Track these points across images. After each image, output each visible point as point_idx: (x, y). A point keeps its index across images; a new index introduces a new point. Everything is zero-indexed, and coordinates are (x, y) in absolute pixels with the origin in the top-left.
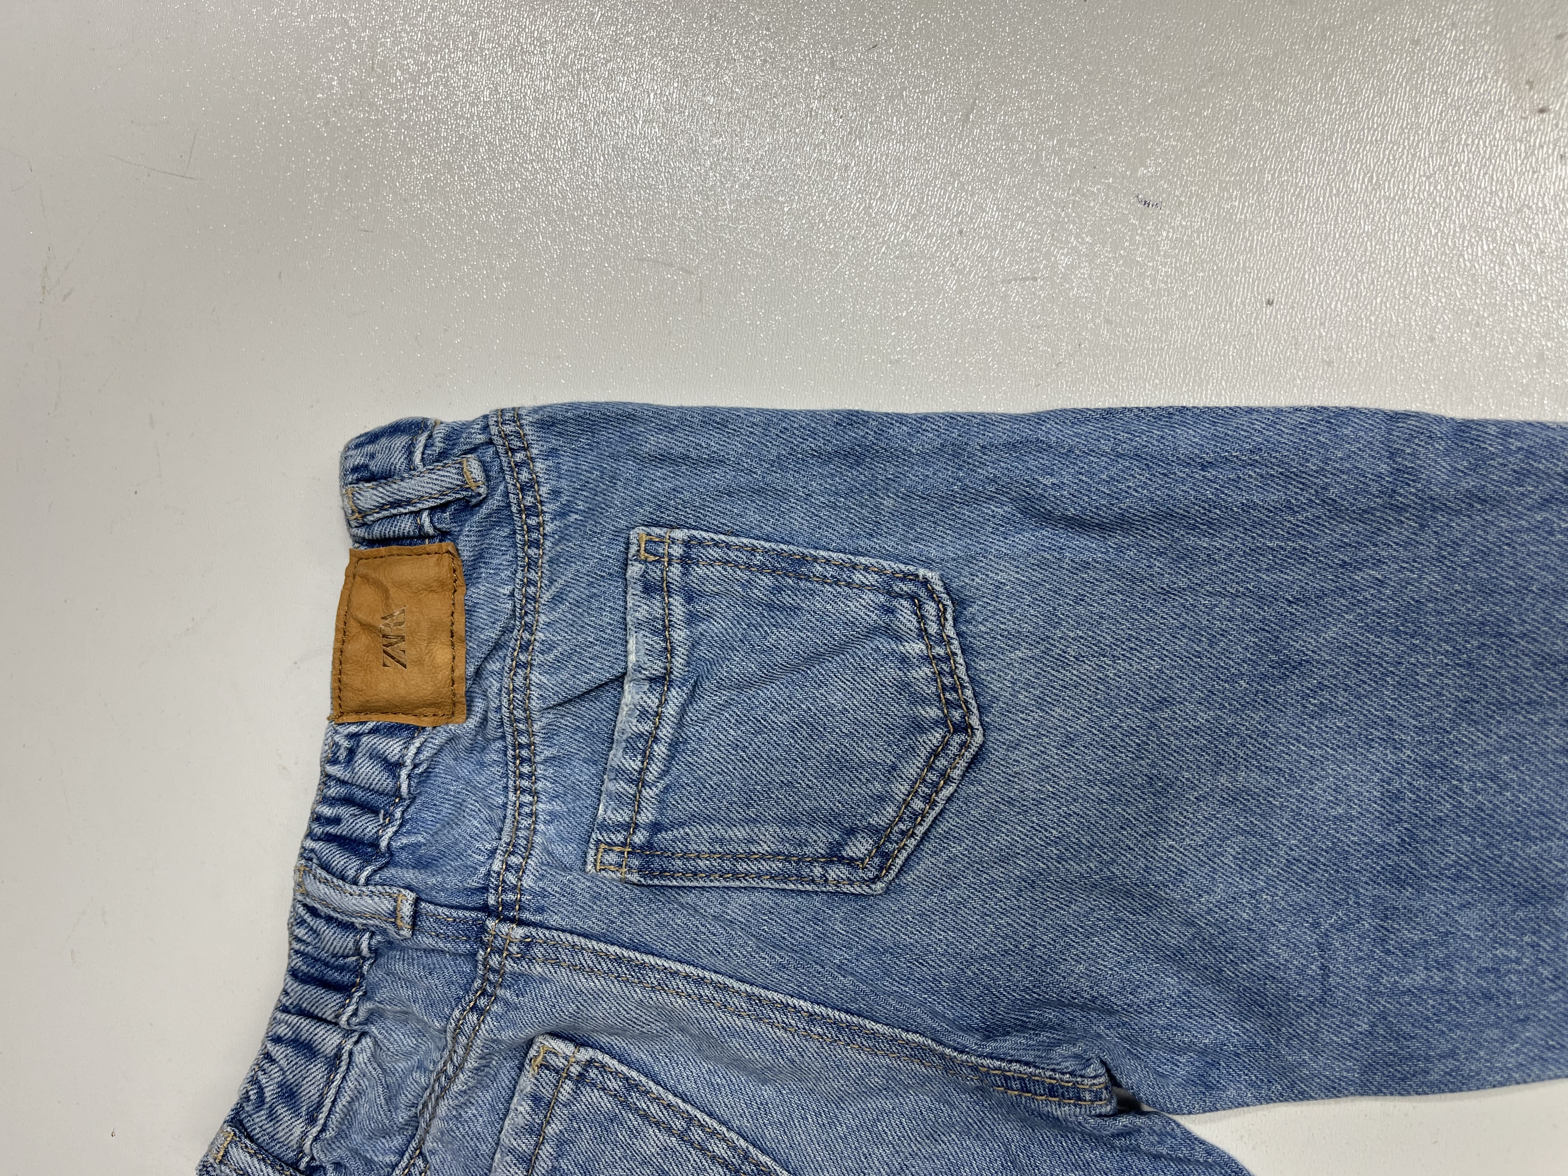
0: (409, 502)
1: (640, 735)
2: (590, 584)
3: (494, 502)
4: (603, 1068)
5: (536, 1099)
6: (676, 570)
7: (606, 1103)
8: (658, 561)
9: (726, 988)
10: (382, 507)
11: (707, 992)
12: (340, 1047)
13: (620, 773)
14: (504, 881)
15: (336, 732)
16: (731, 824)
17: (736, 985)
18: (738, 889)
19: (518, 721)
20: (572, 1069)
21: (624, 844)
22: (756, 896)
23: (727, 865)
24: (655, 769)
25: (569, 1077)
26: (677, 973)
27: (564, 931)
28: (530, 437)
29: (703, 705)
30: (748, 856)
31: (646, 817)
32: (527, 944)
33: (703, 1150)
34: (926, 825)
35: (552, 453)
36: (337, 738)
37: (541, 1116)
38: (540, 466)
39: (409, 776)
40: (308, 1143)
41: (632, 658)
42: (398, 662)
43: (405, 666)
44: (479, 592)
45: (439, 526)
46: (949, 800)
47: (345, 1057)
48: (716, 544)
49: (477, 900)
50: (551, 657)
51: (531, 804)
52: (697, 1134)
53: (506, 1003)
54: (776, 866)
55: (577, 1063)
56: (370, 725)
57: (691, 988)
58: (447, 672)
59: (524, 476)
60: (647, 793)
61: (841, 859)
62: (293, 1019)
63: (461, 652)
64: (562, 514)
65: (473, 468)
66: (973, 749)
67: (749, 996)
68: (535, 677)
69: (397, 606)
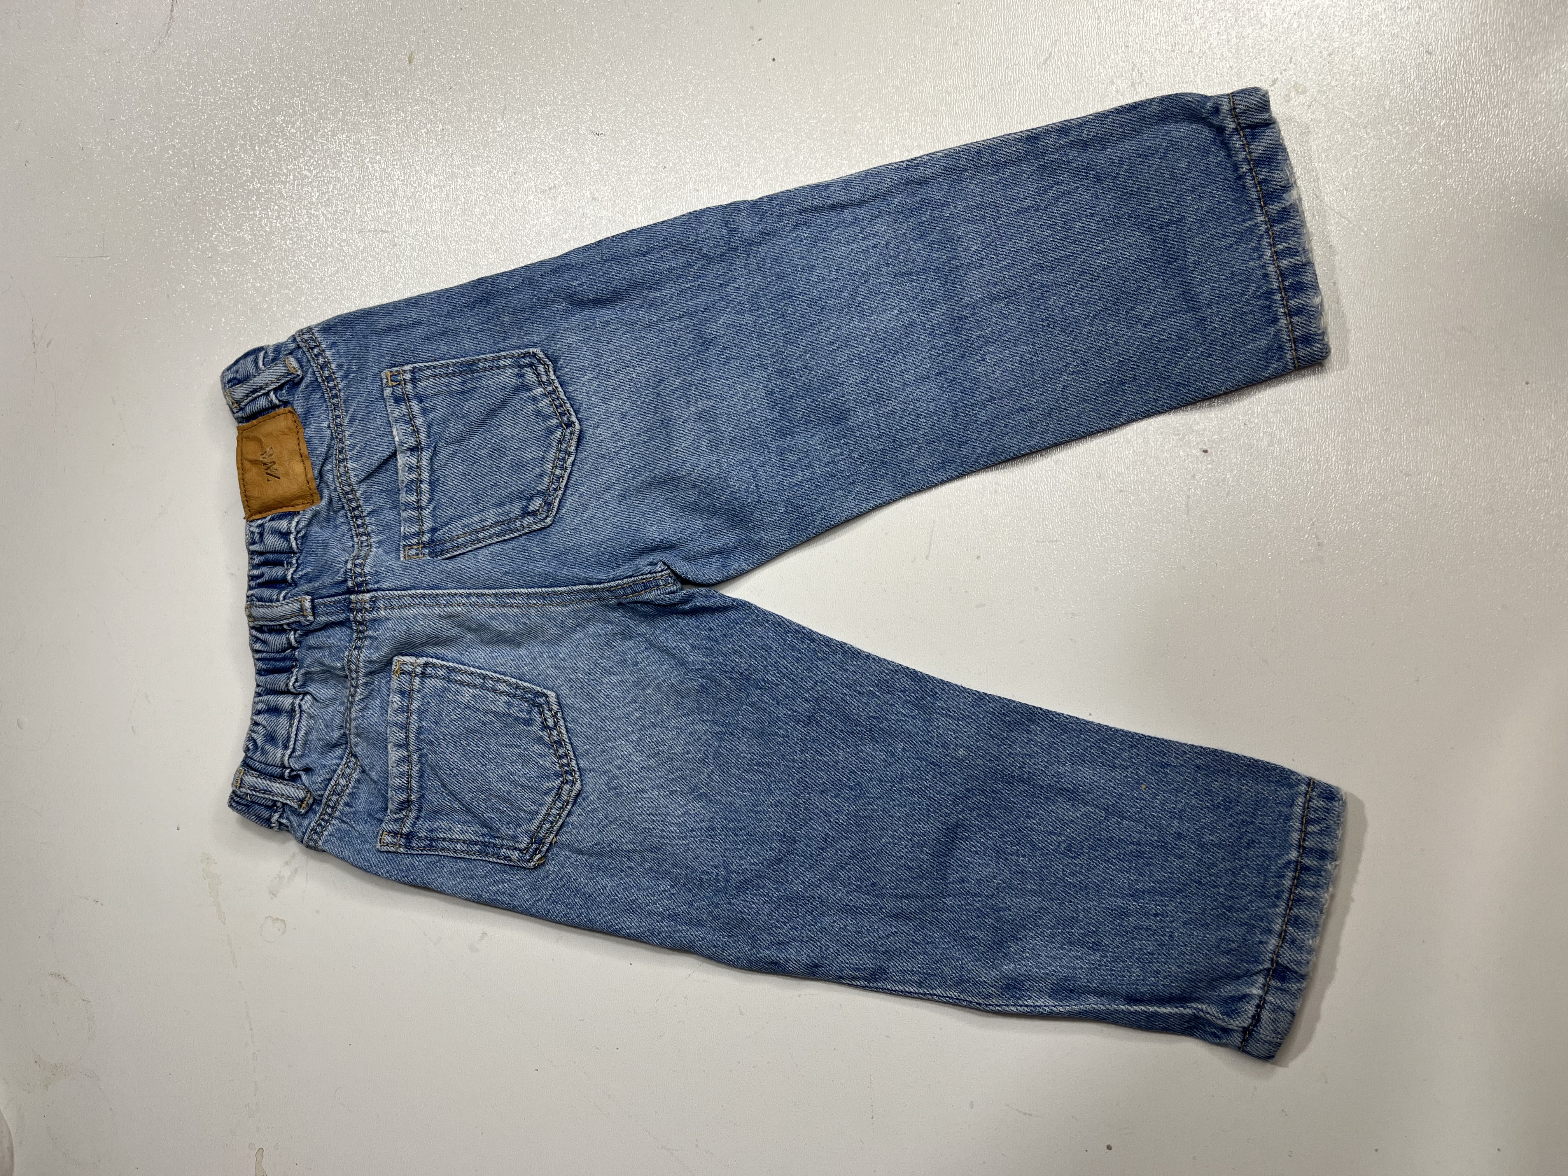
0: (261, 388)
1: (412, 481)
2: (367, 407)
3: (309, 378)
4: (434, 665)
5: (402, 693)
6: (409, 386)
7: (439, 683)
8: (398, 384)
9: (483, 595)
10: (247, 396)
11: (473, 600)
12: (293, 704)
13: (407, 505)
14: (355, 573)
15: (251, 526)
16: (471, 515)
17: (487, 591)
18: (481, 548)
19: (347, 493)
20: (417, 670)
21: (418, 544)
22: (491, 548)
23: (473, 537)
24: (425, 498)
25: (417, 675)
26: (456, 594)
27: (392, 590)
28: (319, 339)
29: (442, 456)
30: (483, 529)
31: (427, 526)
32: (374, 601)
33: (495, 691)
34: (565, 482)
35: (333, 345)
36: (251, 529)
37: (407, 701)
38: (328, 353)
39: (296, 539)
40: (286, 758)
41: (397, 439)
42: (275, 477)
43: (279, 478)
44: (311, 431)
45: (281, 399)
46: (573, 464)
47: (297, 708)
48: (428, 368)
49: (343, 588)
50: (355, 452)
51: (367, 540)
52: (490, 683)
53: (370, 637)
54: (498, 529)
55: (419, 666)
56: (269, 518)
57: (465, 600)
58: (304, 477)
59: (321, 361)
60: (425, 512)
61: (529, 514)
62: (265, 698)
63: (308, 464)
64: (345, 377)
65: (292, 362)
66: (577, 433)
67: (495, 595)
68: (350, 465)
69: (267, 446)
